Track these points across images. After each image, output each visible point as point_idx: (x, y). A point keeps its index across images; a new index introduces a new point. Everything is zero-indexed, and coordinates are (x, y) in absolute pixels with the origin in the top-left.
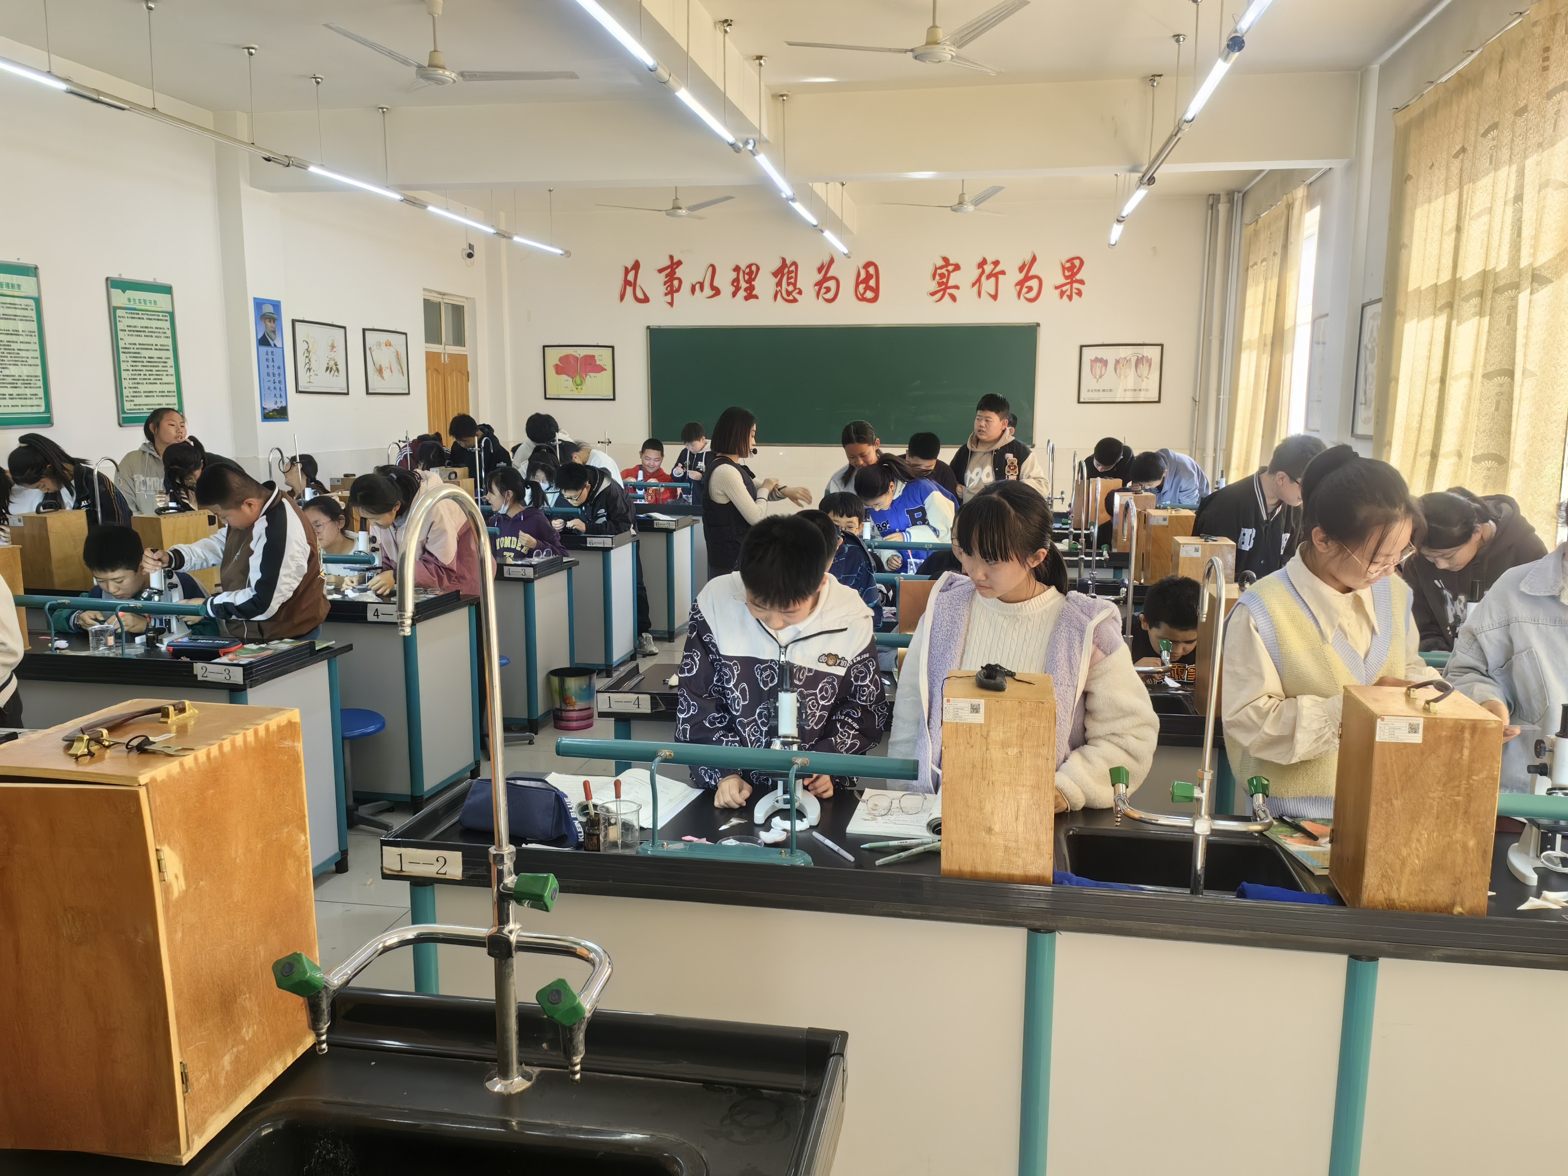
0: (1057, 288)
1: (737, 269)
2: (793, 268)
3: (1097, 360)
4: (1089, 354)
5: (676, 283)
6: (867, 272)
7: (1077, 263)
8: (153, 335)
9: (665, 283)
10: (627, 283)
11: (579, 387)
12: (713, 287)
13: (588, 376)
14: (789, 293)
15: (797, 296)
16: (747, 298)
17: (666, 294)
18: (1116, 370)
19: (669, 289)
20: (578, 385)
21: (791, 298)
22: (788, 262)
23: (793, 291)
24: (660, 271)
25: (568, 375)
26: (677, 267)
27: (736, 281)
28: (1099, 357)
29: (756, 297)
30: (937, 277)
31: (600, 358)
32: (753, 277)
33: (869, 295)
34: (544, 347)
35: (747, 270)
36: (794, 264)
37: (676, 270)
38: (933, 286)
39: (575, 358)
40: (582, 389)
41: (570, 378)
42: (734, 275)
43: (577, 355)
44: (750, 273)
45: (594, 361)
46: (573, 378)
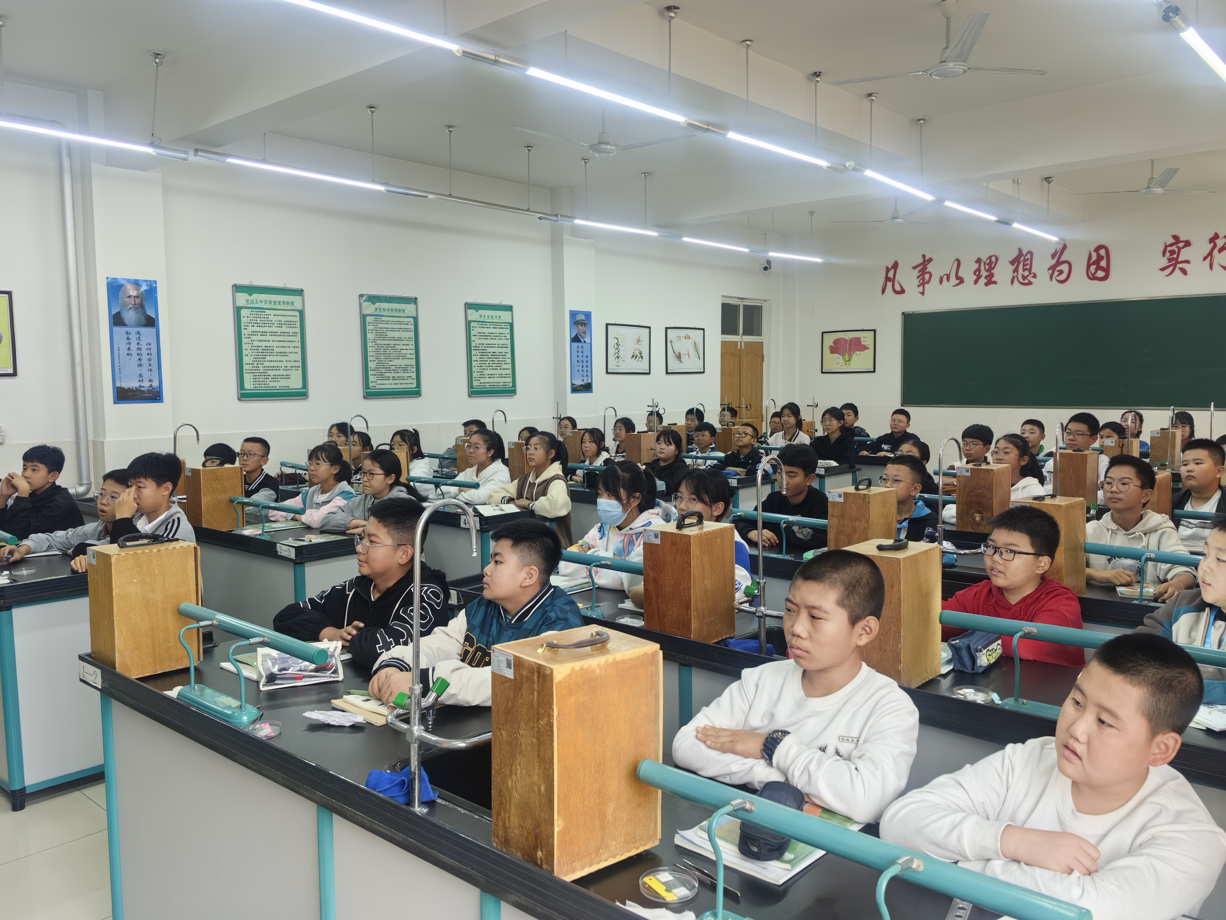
1: (979, 261)
2: (1028, 256)
5: (927, 276)
6: (1098, 255)
8: (497, 338)
9: (918, 277)
10: (887, 279)
11: (847, 363)
12: (958, 278)
13: (855, 354)
14: (1024, 278)
15: (1032, 280)
16: (987, 284)
17: (919, 286)
19: (921, 281)
20: (846, 361)
21: (1026, 281)
22: (1024, 252)
23: (1028, 276)
24: (914, 268)
25: (839, 354)
26: (928, 264)
27: (978, 270)
29: (995, 283)
30: (1168, 254)
31: (865, 339)
32: (993, 266)
33: (1100, 274)
34: (822, 333)
35: (988, 261)
36: (1030, 253)
38: (1164, 262)
39: (845, 340)
40: (849, 364)
41: (841, 357)
42: (976, 266)
43: (847, 338)
44: (990, 263)
45: (859, 342)
46: (843, 356)
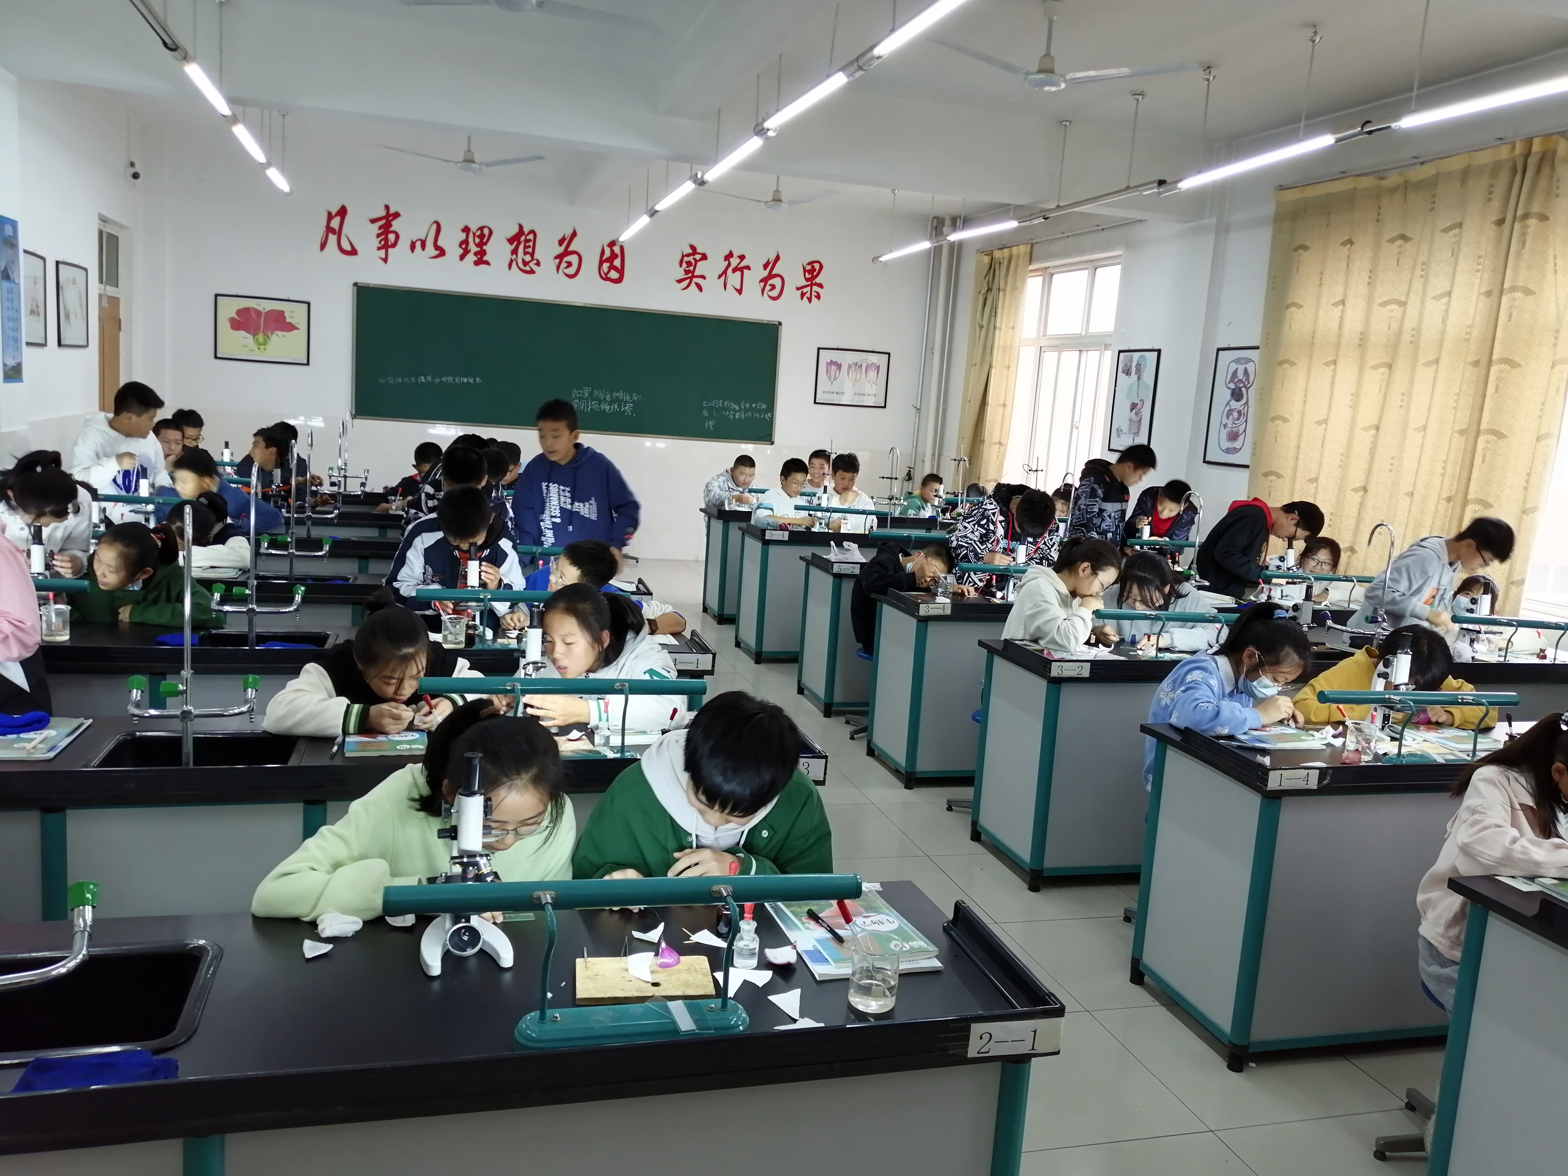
0: (798, 289)
1: (466, 230)
2: (531, 237)
3: (832, 363)
4: (825, 356)
5: (392, 237)
6: (612, 251)
7: (817, 266)
9: (378, 236)
10: (329, 230)
11: (262, 347)
12: (437, 247)
13: (274, 335)
14: (525, 263)
15: (535, 268)
16: (477, 263)
18: (848, 374)
19: (383, 243)
20: (260, 344)
21: (527, 268)
22: (526, 230)
23: (529, 262)
24: (373, 221)
25: (248, 331)
26: (393, 220)
27: (465, 242)
28: (835, 360)
29: (487, 263)
30: (684, 265)
31: (292, 315)
32: (485, 240)
33: (614, 275)
34: (217, 296)
35: (479, 233)
36: (532, 232)
37: (393, 223)
38: (681, 274)
39: (258, 313)
40: (265, 349)
41: (250, 337)
42: (463, 236)
43: (260, 308)
44: (482, 236)
45: (285, 318)
46: (254, 336)
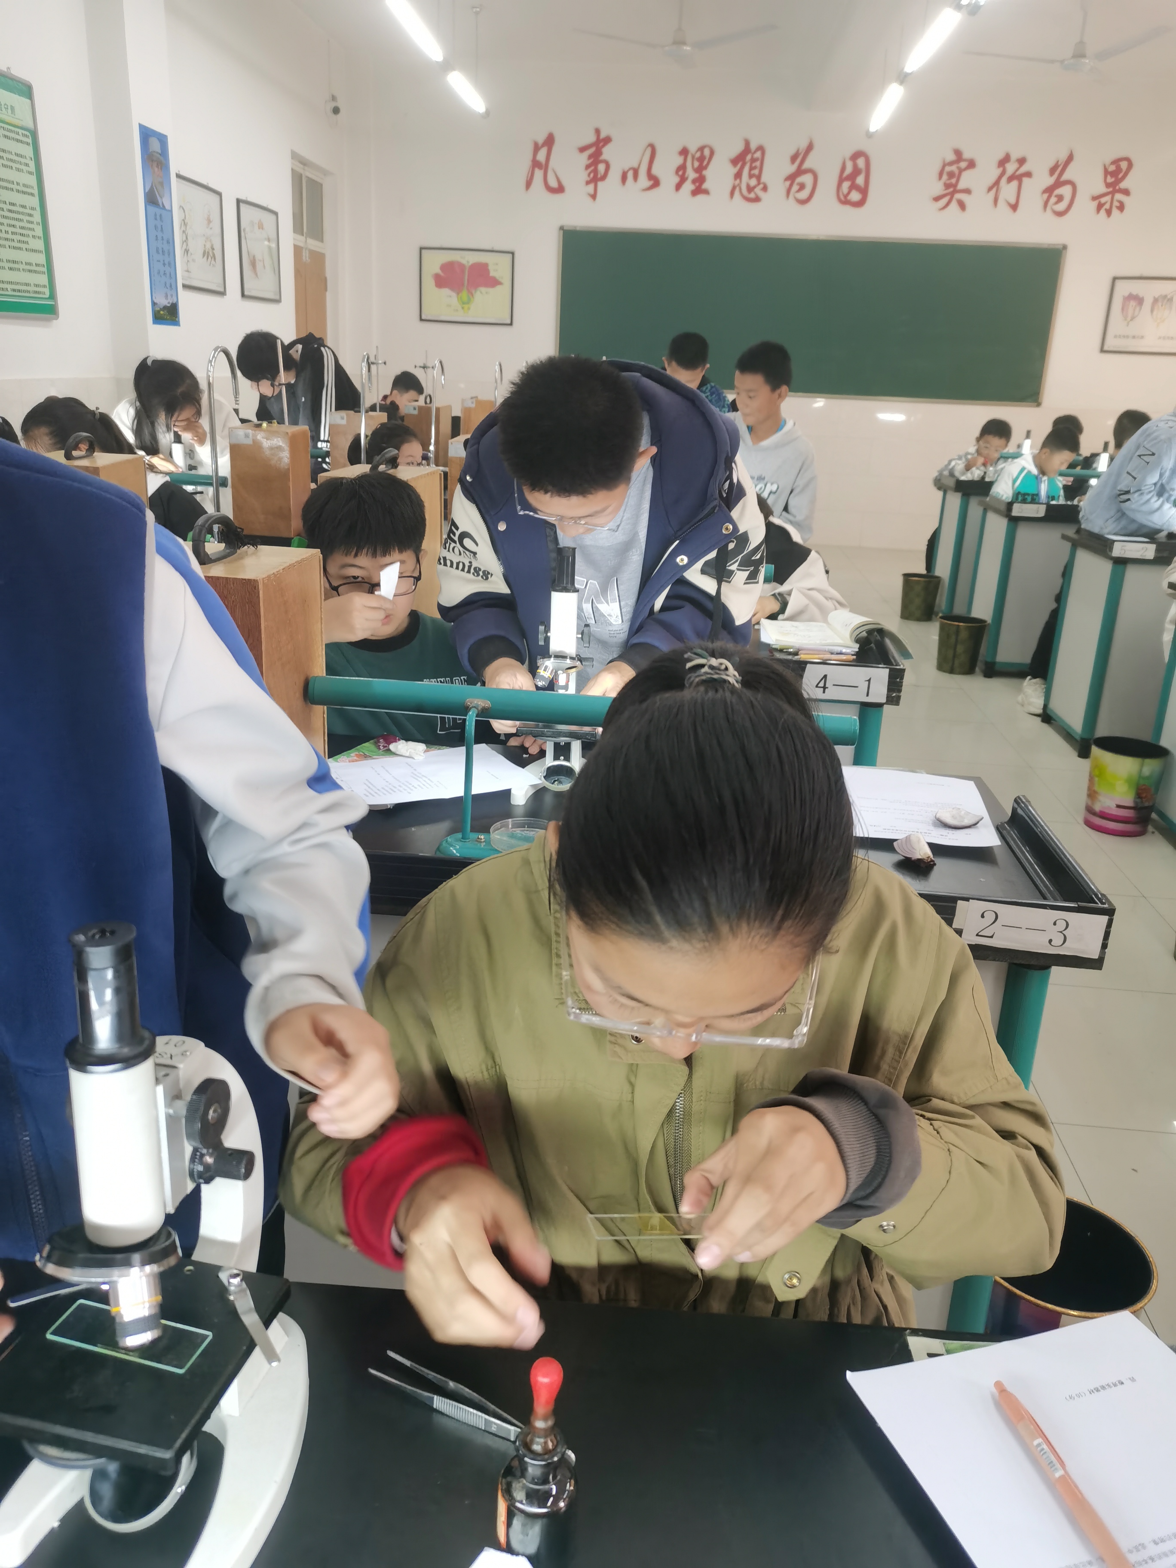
0: (1094, 198)
1: (684, 152)
2: (758, 155)
3: (1131, 297)
4: (1123, 289)
5: (601, 168)
6: (855, 166)
7: (1124, 165)
8: (13, 165)
9: (587, 167)
10: (536, 164)
11: (466, 306)
12: (650, 176)
13: (478, 292)
14: (750, 189)
15: (761, 194)
16: (695, 193)
17: (588, 183)
18: (1152, 311)
19: (592, 175)
20: (464, 303)
21: (752, 195)
22: (753, 147)
23: (755, 187)
24: (582, 150)
25: (452, 288)
26: (604, 146)
27: (682, 168)
28: (1134, 293)
29: (706, 192)
30: (945, 177)
31: (495, 267)
32: (705, 163)
33: (855, 196)
34: (421, 249)
35: (698, 155)
36: (761, 148)
37: (604, 150)
38: (938, 188)
39: (461, 266)
40: (469, 309)
41: (454, 294)
42: (679, 160)
43: (464, 262)
44: (701, 159)
45: (488, 271)
46: (458, 294)
